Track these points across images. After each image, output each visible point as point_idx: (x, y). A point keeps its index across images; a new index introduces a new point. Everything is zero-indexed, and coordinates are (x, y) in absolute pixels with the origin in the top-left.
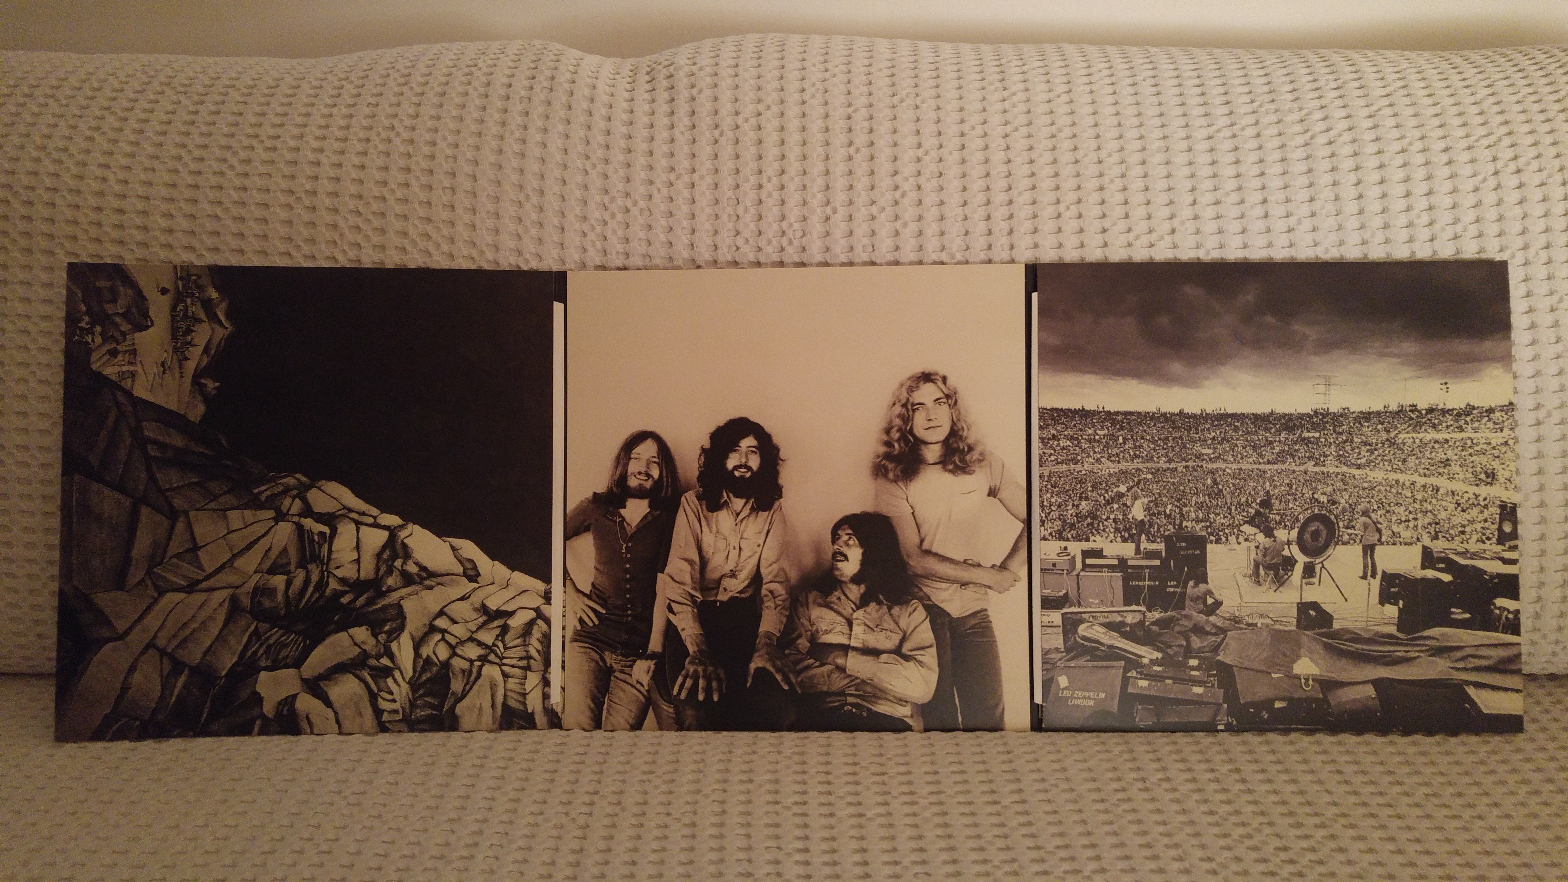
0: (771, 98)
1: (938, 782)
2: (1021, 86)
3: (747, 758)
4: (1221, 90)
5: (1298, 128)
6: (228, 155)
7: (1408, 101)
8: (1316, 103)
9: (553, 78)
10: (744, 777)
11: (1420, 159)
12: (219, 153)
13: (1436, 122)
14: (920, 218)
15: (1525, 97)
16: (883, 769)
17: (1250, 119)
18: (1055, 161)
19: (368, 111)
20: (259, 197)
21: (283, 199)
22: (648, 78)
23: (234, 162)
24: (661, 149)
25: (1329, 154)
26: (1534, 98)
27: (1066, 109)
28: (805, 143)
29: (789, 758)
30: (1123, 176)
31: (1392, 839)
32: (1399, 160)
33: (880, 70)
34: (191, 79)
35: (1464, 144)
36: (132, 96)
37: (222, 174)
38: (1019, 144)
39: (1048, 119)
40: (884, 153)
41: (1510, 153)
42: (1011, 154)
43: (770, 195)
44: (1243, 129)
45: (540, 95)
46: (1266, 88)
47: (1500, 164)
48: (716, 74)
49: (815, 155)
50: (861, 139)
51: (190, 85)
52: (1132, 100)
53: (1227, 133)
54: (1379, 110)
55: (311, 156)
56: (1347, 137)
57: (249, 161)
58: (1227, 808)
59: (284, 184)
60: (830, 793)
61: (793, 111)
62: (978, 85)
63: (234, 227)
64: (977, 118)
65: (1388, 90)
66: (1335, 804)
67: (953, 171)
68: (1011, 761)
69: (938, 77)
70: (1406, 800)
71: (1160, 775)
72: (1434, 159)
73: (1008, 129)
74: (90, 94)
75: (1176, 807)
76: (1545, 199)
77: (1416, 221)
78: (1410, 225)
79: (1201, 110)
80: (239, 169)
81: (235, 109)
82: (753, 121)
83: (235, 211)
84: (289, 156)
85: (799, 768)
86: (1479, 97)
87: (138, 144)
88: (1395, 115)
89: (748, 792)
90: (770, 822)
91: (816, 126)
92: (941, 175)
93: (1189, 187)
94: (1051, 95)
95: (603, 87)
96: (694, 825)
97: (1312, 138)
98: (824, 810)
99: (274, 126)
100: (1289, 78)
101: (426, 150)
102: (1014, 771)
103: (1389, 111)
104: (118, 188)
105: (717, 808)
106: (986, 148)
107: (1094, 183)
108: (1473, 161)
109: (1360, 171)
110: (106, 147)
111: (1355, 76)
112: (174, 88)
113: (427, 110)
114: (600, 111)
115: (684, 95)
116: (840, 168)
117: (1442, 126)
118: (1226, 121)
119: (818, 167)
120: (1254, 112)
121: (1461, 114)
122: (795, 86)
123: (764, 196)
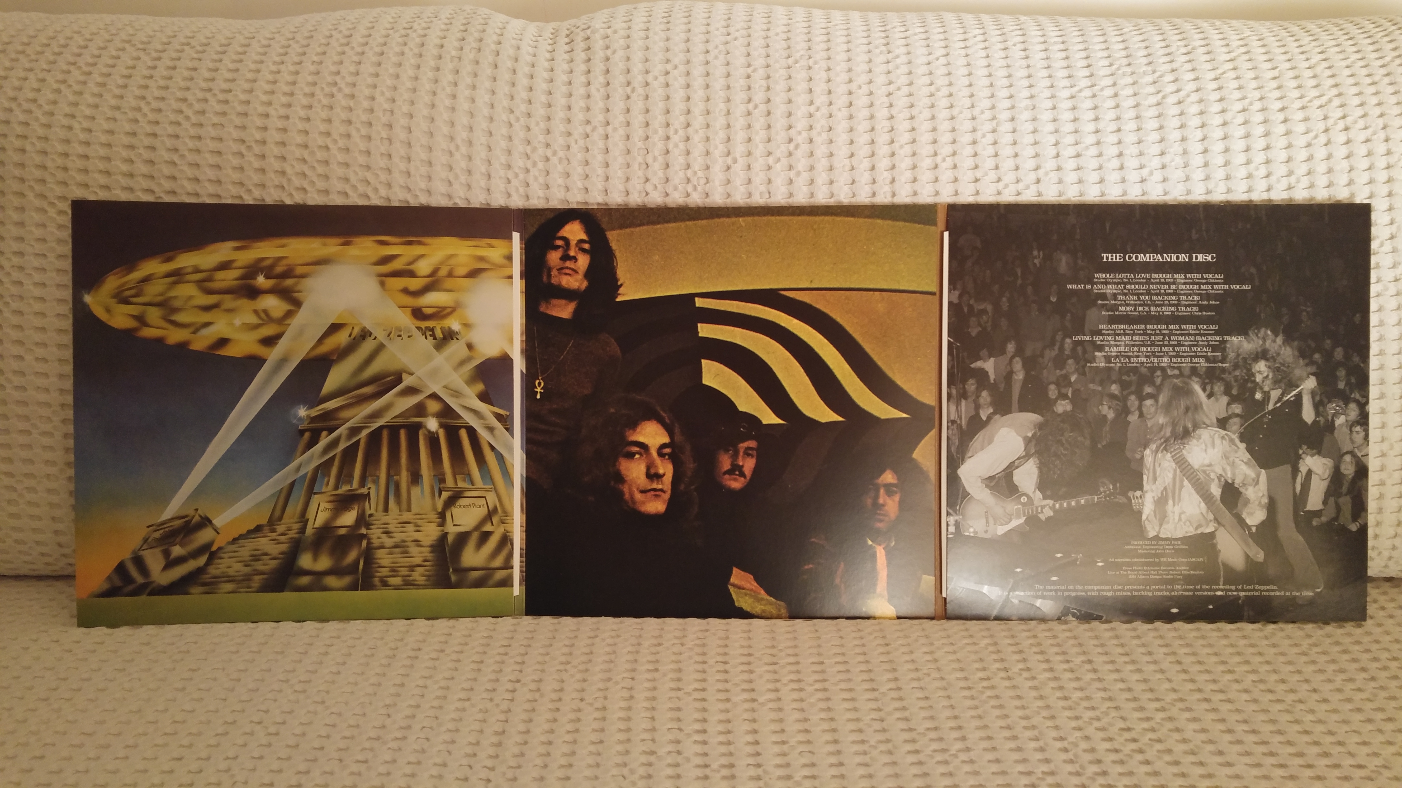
0: (678, 58)
1: (823, 672)
2: (904, 50)
3: (654, 650)
4: (1084, 54)
5: (1152, 89)
6: (184, 107)
7: (1249, 65)
8: (1168, 67)
9: (481, 40)
10: (651, 667)
11: (1259, 117)
12: (175, 105)
13: (1274, 84)
14: (812, 168)
15: (1354, 62)
16: (774, 660)
17: (1109, 81)
18: (933, 118)
19: (312, 68)
20: (213, 145)
21: (235, 147)
22: (567, 40)
23: (189, 113)
24: (578, 103)
25: (1178, 112)
26: (1362, 63)
27: (944, 70)
28: (708, 100)
29: (691, 649)
30: (994, 131)
31: (1223, 720)
32: (1240, 119)
33: (777, 34)
34: (151, 37)
35: (1298, 104)
36: (96, 52)
37: (179, 124)
38: (901, 102)
39: (927, 80)
40: (780, 109)
41: (1339, 113)
42: (894, 111)
43: (676, 146)
44: (1102, 89)
45: (469, 55)
46: (1124, 53)
47: (1330, 122)
48: (629, 37)
49: (717, 110)
50: (759, 97)
51: (149, 43)
52: (1003, 63)
53: (1088, 93)
54: (1224, 73)
55: (261, 109)
56: (1194, 97)
57: (203, 112)
58: (1079, 694)
59: (236, 134)
60: (726, 681)
61: (698, 71)
62: (865, 48)
63: (190, 172)
64: (863, 78)
65: (1233, 55)
66: (1174, 690)
67: (842, 126)
68: (888, 653)
69: (829, 41)
70: (1236, 686)
71: (1021, 666)
72: (1272, 118)
73: (891, 88)
74: (56, 50)
75: (1034, 693)
76: (1369, 154)
77: (1255, 173)
78: (1249, 176)
79: (1065, 73)
80: (194, 119)
81: (190, 65)
82: (662, 79)
83: (191, 157)
84: (240, 109)
85: (700, 659)
86: (1313, 61)
87: (101, 96)
88: (1238, 78)
89: (654, 680)
90: (672, 706)
91: (718, 84)
92: (831, 129)
93: (1053, 141)
94: (930, 58)
95: (526, 49)
96: (604, 708)
97: (1164, 97)
98: (722, 696)
99: (227, 80)
100: (1144, 44)
101: (366, 104)
102: (891, 661)
103: (1232, 74)
104: (83, 136)
105: (626, 694)
106: (872, 105)
107: (968, 138)
109: (1205, 128)
110: (71, 98)
111: (1203, 43)
112: (134, 45)
113: (367, 68)
114: (523, 69)
115: (599, 54)
116: (739, 123)
117: (1279, 88)
118: (1087, 82)
119: (720, 121)
120: (1112, 75)
121: (1296, 77)
122: (700, 47)
123: (671, 147)
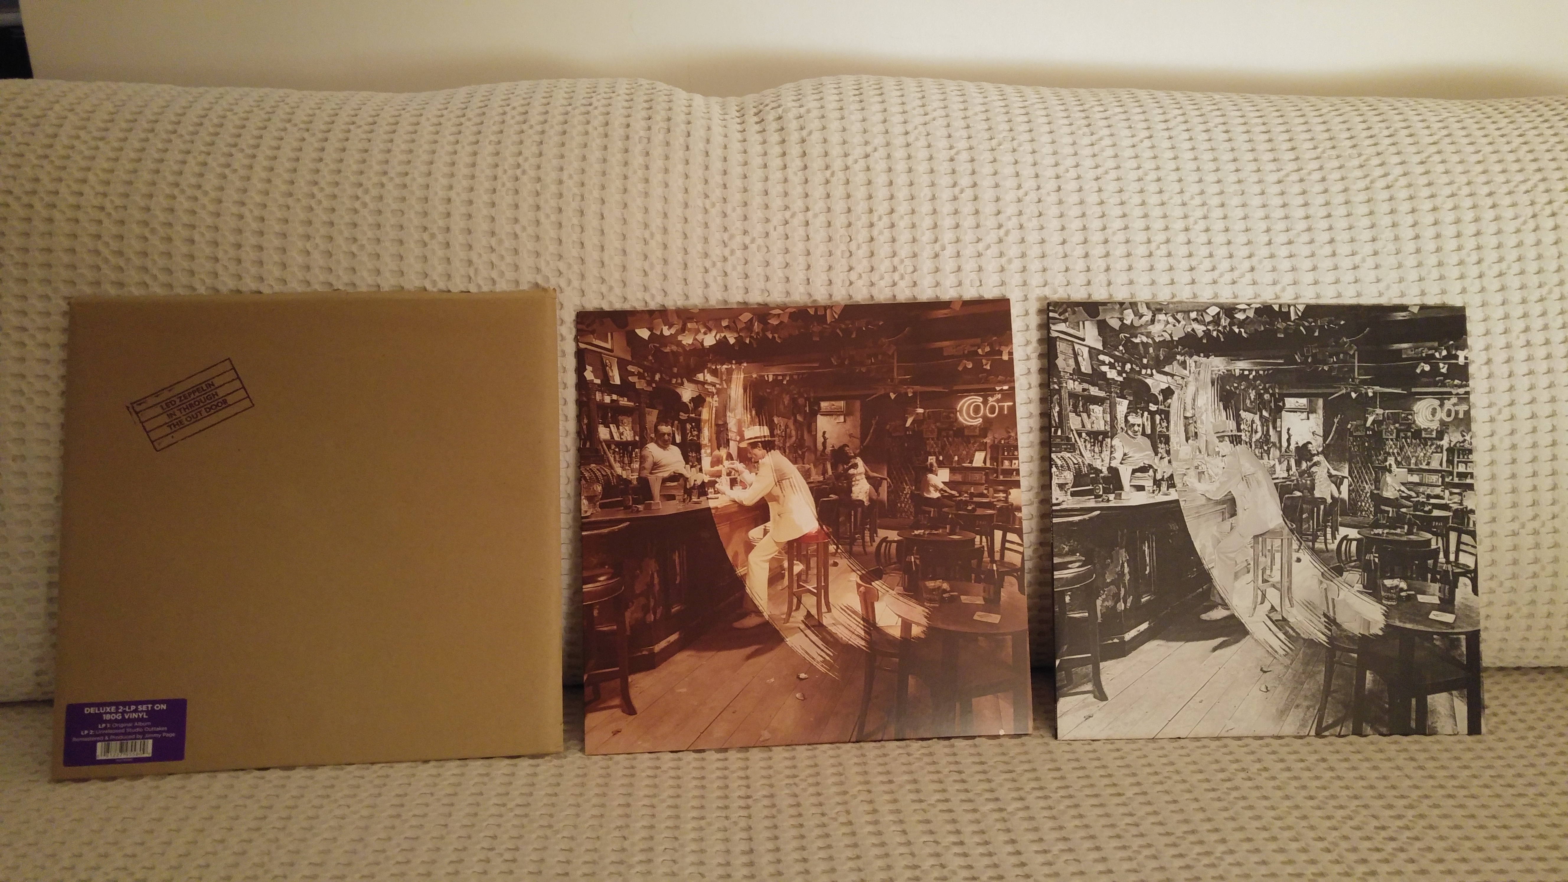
0: (877, 140)
2: (1106, 131)
4: (1286, 136)
5: (1359, 173)
6: (360, 192)
7: (1452, 148)
8: (1372, 150)
9: (669, 119)
10: (884, 778)
11: (1468, 202)
12: (350, 191)
13: (1479, 168)
14: (1023, 255)
15: (1553, 146)
17: (1315, 165)
18: (1143, 203)
19: (491, 148)
20: (393, 234)
21: (416, 235)
22: (756, 119)
23: (367, 199)
24: (776, 189)
25: (1388, 197)
27: (1149, 154)
28: (912, 184)
30: (1206, 217)
31: (1473, 816)
32: (1450, 204)
33: (975, 114)
34: (310, 115)
35: (1505, 189)
36: (255, 133)
37: (356, 211)
38: (1110, 186)
39: (1133, 164)
40: (987, 194)
41: (1545, 198)
42: (1104, 196)
43: (881, 233)
44: (1309, 174)
45: (658, 136)
46: (1326, 135)
47: (1538, 208)
48: (823, 117)
49: (922, 195)
50: (965, 181)
51: (310, 122)
52: (1207, 145)
53: (1295, 177)
54: (1429, 157)
55: (442, 194)
56: (1403, 181)
57: (381, 198)
59: (417, 221)
60: (967, 791)
61: (899, 154)
62: (1067, 130)
63: (370, 264)
64: (1070, 162)
65: (1435, 138)
66: (1416, 787)
67: (1052, 211)
69: (1029, 121)
70: (1476, 782)
71: (1258, 766)
72: (1481, 203)
74: (212, 130)
75: (1279, 793)
77: (1467, 259)
78: (1461, 263)
79: (1270, 156)
80: (372, 206)
81: (360, 146)
82: (862, 163)
83: (371, 247)
84: (419, 193)
86: (1514, 145)
87: (270, 181)
88: (1443, 162)
89: (892, 792)
90: (920, 818)
91: (921, 167)
92: (1041, 214)
93: (1264, 228)
94: (1136, 140)
95: (716, 128)
97: (1372, 182)
98: (967, 806)
99: (402, 163)
101: (554, 188)
104: (255, 225)
105: (867, 807)
107: (1180, 225)
108: (1514, 205)
109: (1416, 214)
110: (239, 184)
111: (1404, 124)
112: (296, 125)
113: (551, 149)
114: (716, 152)
115: (795, 137)
116: (947, 208)
117: (1484, 172)
118: (1292, 166)
119: (926, 208)
120: (1317, 158)
121: (1500, 161)
122: (899, 129)
123: (875, 232)
